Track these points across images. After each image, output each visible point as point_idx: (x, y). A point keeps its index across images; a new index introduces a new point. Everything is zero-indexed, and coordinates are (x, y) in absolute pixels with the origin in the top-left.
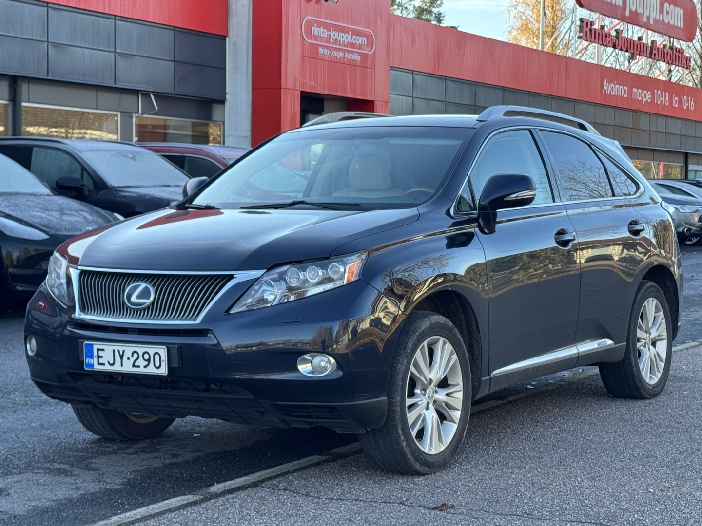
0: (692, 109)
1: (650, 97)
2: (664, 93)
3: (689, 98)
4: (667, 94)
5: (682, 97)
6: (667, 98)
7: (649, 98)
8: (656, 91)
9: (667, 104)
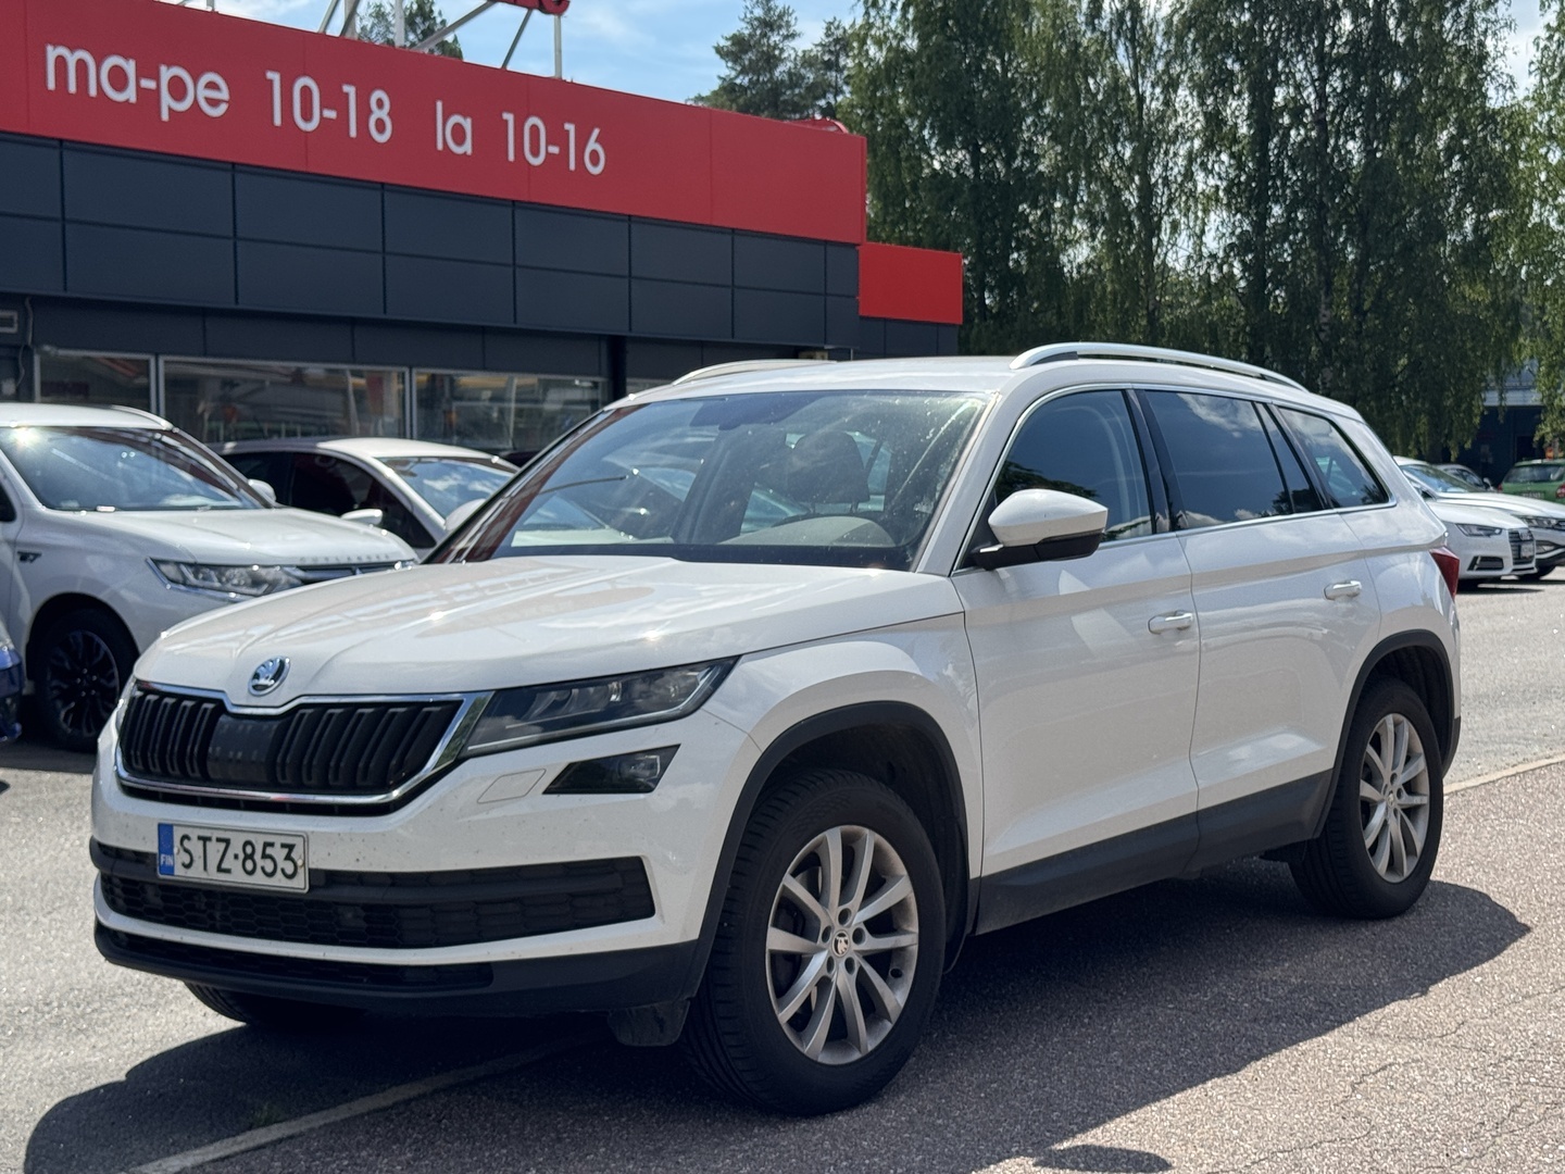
0: (596, 171)
1: (224, 94)
2: (350, 90)
3: (570, 127)
4: (378, 94)
5: (509, 117)
6: (383, 114)
7: (214, 103)
8: (274, 76)
9: (382, 138)
